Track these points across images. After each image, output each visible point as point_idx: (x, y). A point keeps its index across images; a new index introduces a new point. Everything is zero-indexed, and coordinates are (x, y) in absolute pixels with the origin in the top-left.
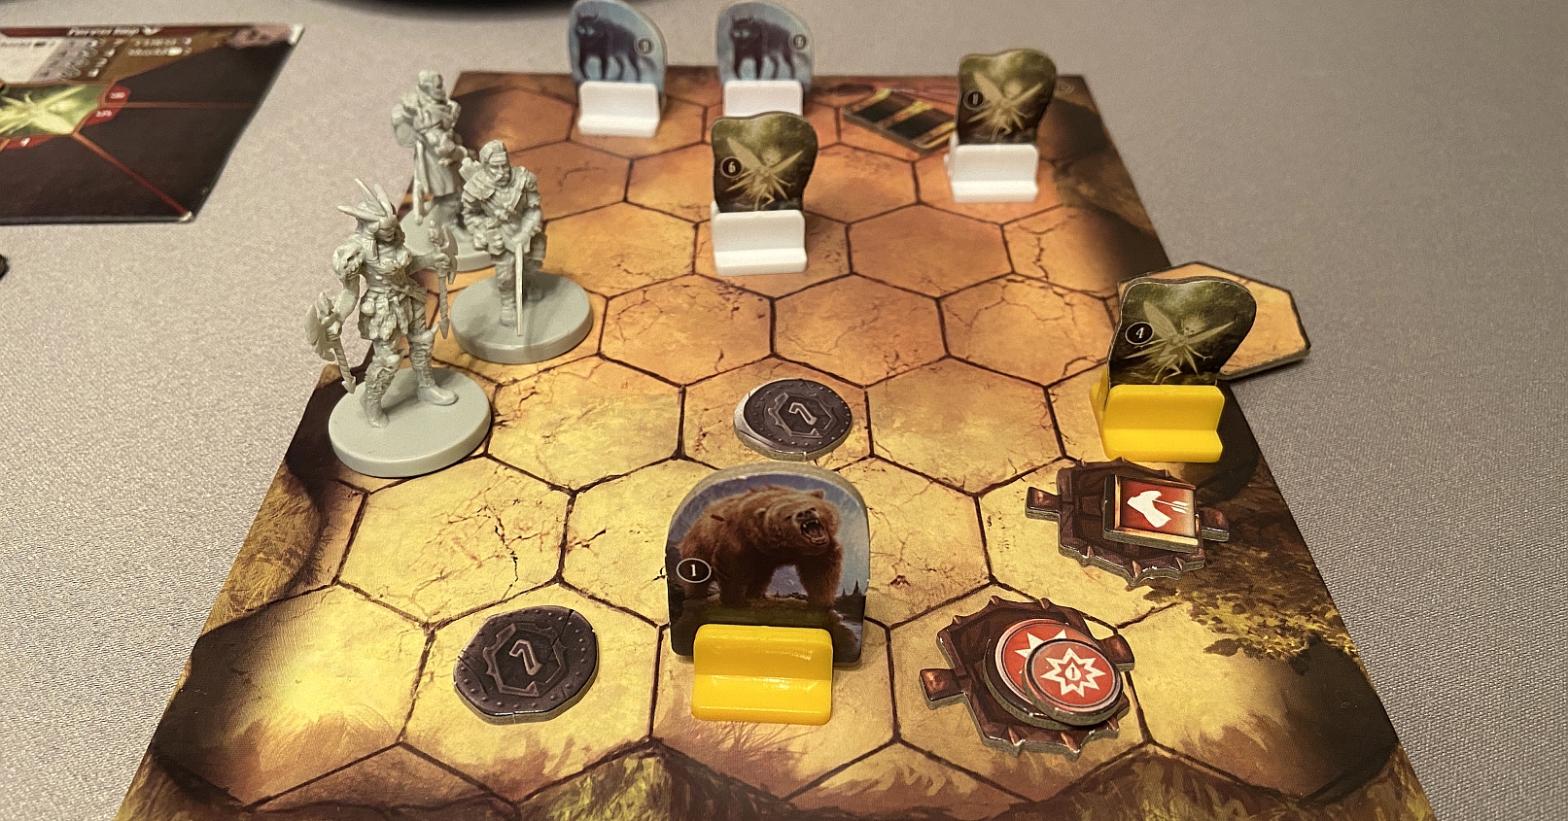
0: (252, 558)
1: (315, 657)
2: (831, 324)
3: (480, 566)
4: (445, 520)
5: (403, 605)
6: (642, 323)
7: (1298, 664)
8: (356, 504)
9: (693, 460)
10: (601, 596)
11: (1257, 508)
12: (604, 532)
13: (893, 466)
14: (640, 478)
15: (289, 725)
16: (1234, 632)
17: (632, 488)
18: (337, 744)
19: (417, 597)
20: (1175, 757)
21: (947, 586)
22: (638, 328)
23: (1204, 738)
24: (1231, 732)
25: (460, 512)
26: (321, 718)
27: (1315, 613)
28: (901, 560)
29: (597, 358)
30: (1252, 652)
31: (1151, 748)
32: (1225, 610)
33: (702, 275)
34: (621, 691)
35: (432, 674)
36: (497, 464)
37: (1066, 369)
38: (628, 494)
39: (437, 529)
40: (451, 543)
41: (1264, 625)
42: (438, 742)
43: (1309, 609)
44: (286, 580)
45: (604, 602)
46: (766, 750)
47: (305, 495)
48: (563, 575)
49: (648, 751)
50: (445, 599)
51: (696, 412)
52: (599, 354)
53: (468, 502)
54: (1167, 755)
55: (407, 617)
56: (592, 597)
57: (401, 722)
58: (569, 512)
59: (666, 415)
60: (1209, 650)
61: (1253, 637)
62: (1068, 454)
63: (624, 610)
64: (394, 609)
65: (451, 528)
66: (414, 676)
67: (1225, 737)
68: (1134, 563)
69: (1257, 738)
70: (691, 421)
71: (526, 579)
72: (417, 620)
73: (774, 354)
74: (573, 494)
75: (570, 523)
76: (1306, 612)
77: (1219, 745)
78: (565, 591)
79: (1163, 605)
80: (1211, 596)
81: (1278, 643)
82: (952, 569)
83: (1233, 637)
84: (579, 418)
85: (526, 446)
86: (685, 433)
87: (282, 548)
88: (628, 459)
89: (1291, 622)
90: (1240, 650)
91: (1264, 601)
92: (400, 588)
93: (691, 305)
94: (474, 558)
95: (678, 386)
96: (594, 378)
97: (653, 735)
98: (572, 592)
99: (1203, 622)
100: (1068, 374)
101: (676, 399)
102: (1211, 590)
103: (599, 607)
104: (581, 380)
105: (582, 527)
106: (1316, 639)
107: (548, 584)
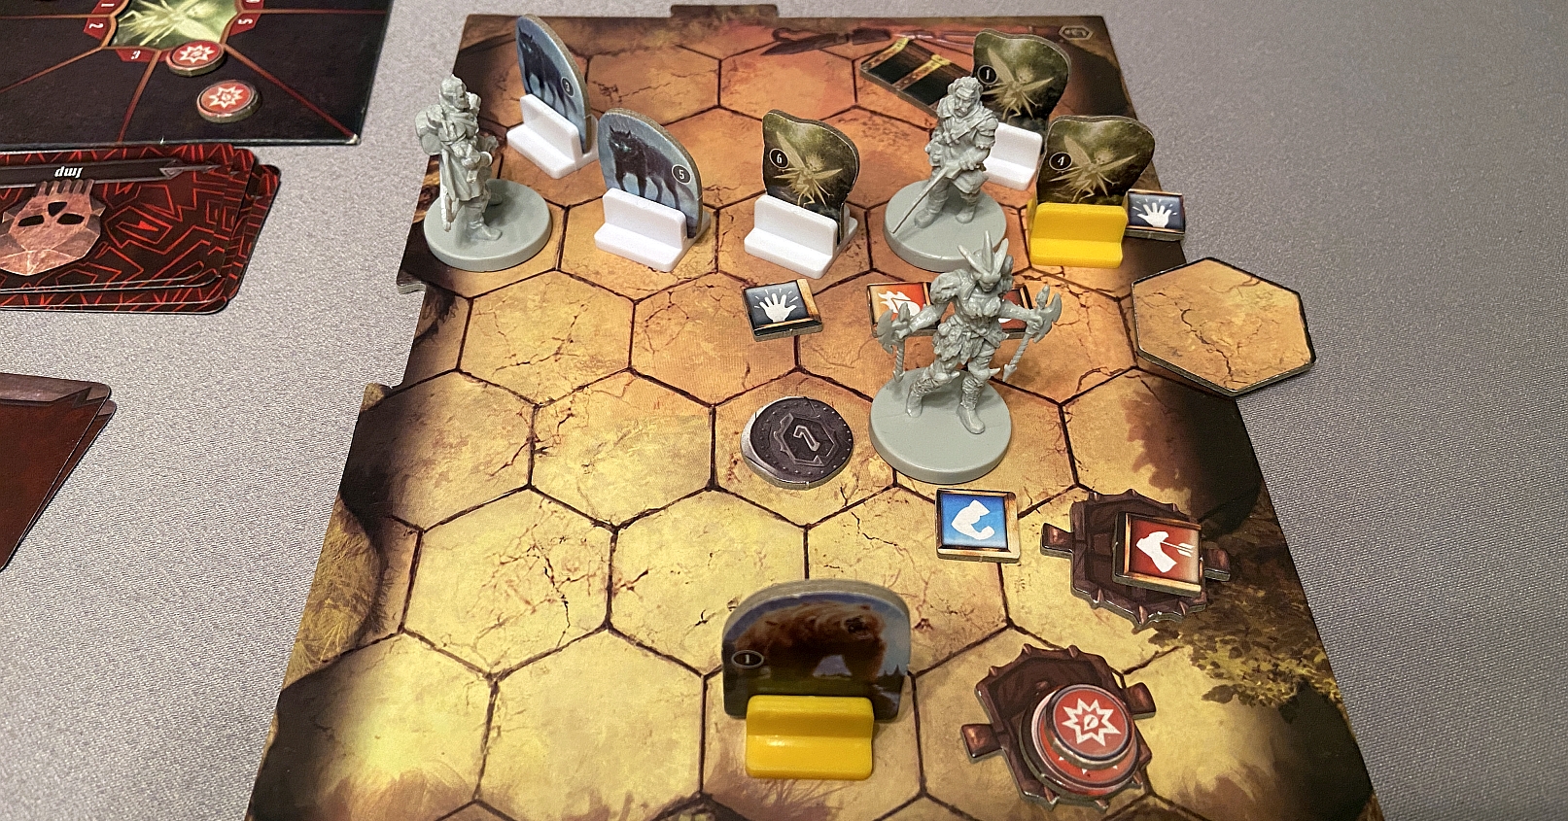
0: (321, 604)
1: (391, 711)
2: (852, 331)
3: (534, 611)
4: (497, 562)
5: (466, 654)
6: (669, 332)
7: (1287, 711)
8: (412, 545)
9: (726, 491)
10: (648, 643)
11: (1256, 541)
12: (646, 573)
13: (915, 497)
14: (676, 512)
15: (374, 783)
16: (1230, 678)
17: (671, 524)
18: (419, 802)
19: (478, 646)
20: (1173, 809)
21: (967, 630)
22: (666, 339)
23: (1199, 789)
24: (1223, 782)
25: (510, 551)
26: (402, 775)
27: (1305, 657)
28: (924, 601)
29: (628, 374)
30: (1247, 699)
31: (1151, 800)
32: (1223, 654)
33: (726, 274)
34: (672, 745)
35: (499, 728)
36: (541, 498)
37: (1080, 384)
38: (666, 530)
39: (490, 571)
40: (505, 587)
41: (1257, 670)
42: (510, 799)
43: (1300, 652)
44: (355, 628)
45: (650, 649)
46: (806, 805)
47: (363, 534)
48: (612, 621)
49: (701, 807)
50: (504, 648)
51: (726, 435)
52: (630, 369)
53: (517, 541)
54: (1166, 807)
55: (471, 667)
56: (640, 645)
57: (474, 779)
58: (613, 550)
59: (698, 440)
60: (1206, 697)
61: (1247, 683)
62: (1081, 482)
63: (670, 658)
64: (458, 659)
65: (504, 570)
66: (482, 730)
67: (1218, 788)
68: (1141, 608)
69: (1247, 789)
70: (722, 446)
71: (578, 625)
72: (480, 671)
73: (799, 368)
74: (615, 530)
75: (615, 564)
76: (1297, 655)
77: (1212, 796)
78: (614, 638)
79: (1167, 649)
80: (1211, 639)
81: (1270, 690)
82: (972, 611)
83: (1230, 683)
84: (616, 444)
85: (568, 477)
86: (717, 460)
87: (348, 593)
88: (666, 491)
89: (1283, 666)
90: (1235, 696)
91: (1259, 645)
92: (461, 634)
93: (717, 310)
94: (528, 602)
95: (709, 406)
96: (627, 398)
97: (703, 791)
98: (621, 640)
99: (1202, 667)
100: (1082, 389)
101: (706, 421)
102: (1210, 633)
103: (647, 656)
104: (614, 400)
105: (627, 570)
106: (1304, 684)
107: (598, 630)
